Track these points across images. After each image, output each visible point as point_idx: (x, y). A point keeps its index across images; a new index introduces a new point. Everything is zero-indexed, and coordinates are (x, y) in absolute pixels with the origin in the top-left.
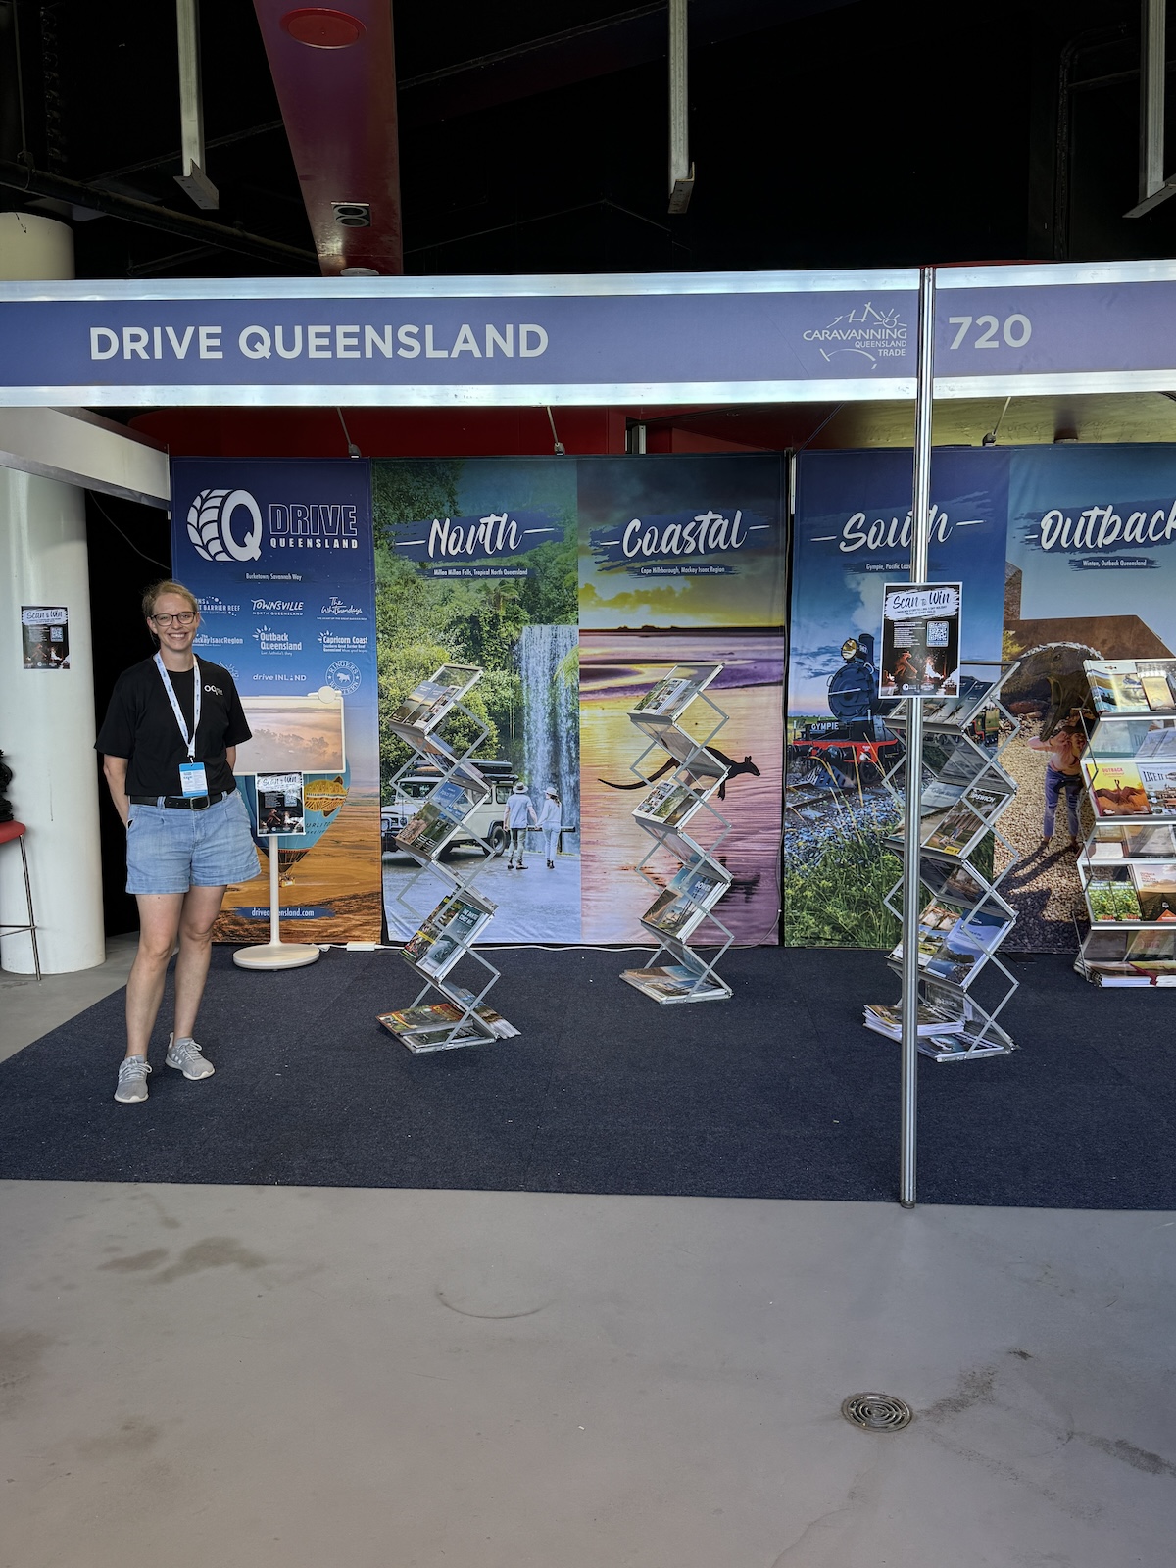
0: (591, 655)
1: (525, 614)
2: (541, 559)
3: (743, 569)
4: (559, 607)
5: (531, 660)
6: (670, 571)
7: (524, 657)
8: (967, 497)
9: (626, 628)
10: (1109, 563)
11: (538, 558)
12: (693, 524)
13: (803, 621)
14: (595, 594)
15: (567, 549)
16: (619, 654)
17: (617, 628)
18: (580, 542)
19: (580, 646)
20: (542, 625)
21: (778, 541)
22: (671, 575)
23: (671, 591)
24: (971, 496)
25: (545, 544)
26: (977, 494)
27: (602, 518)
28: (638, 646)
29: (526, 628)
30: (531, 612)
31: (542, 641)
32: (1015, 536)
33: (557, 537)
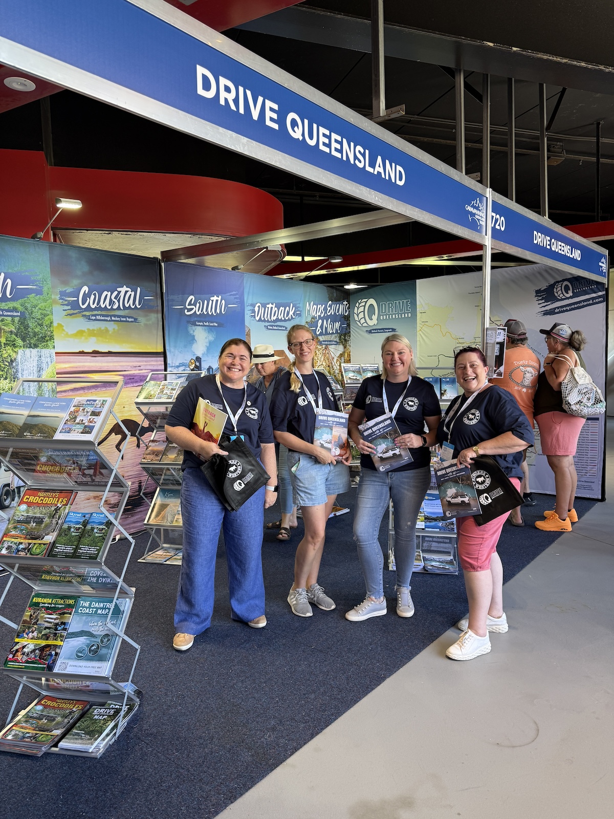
0: (63, 368)
1: (19, 342)
2: (29, 306)
3: (142, 320)
4: (42, 337)
5: (25, 372)
6: (106, 318)
7: (20, 370)
8: (231, 293)
9: (83, 351)
10: (275, 328)
11: (26, 304)
12: (116, 293)
13: (172, 350)
14: (63, 330)
15: (45, 301)
16: (80, 367)
17: (78, 351)
18: (53, 297)
19: (56, 362)
20: (31, 349)
21: (158, 306)
22: (106, 320)
23: (107, 330)
24: (232, 293)
25: (31, 296)
26: (234, 293)
27: (65, 283)
28: (90, 362)
29: (20, 351)
30: (24, 340)
31: (32, 360)
32: (248, 314)
33: (39, 292)
